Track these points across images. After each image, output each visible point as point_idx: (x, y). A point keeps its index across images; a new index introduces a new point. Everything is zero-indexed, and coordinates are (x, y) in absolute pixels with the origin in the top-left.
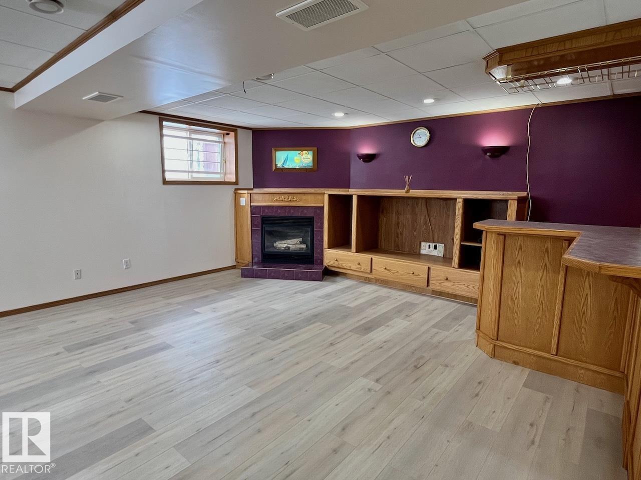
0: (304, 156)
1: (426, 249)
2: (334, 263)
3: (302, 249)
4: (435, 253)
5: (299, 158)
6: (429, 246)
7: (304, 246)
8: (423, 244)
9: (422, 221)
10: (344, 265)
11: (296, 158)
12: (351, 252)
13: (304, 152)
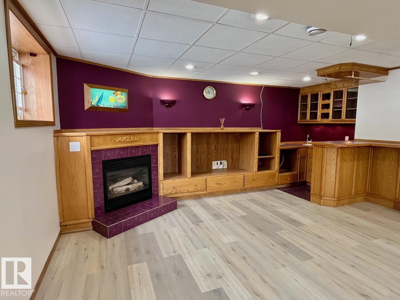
0: (118, 96)
1: (215, 165)
2: (172, 191)
3: (140, 186)
4: (221, 167)
5: (114, 98)
6: (217, 163)
7: (141, 184)
8: (213, 162)
9: (213, 148)
10: (182, 190)
11: (110, 97)
12: (187, 178)
13: (119, 92)
